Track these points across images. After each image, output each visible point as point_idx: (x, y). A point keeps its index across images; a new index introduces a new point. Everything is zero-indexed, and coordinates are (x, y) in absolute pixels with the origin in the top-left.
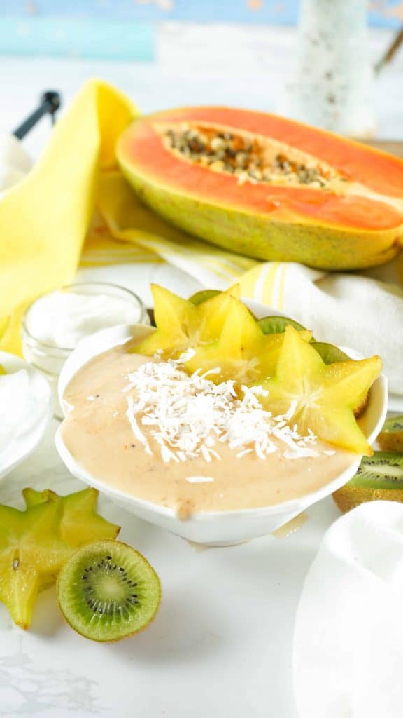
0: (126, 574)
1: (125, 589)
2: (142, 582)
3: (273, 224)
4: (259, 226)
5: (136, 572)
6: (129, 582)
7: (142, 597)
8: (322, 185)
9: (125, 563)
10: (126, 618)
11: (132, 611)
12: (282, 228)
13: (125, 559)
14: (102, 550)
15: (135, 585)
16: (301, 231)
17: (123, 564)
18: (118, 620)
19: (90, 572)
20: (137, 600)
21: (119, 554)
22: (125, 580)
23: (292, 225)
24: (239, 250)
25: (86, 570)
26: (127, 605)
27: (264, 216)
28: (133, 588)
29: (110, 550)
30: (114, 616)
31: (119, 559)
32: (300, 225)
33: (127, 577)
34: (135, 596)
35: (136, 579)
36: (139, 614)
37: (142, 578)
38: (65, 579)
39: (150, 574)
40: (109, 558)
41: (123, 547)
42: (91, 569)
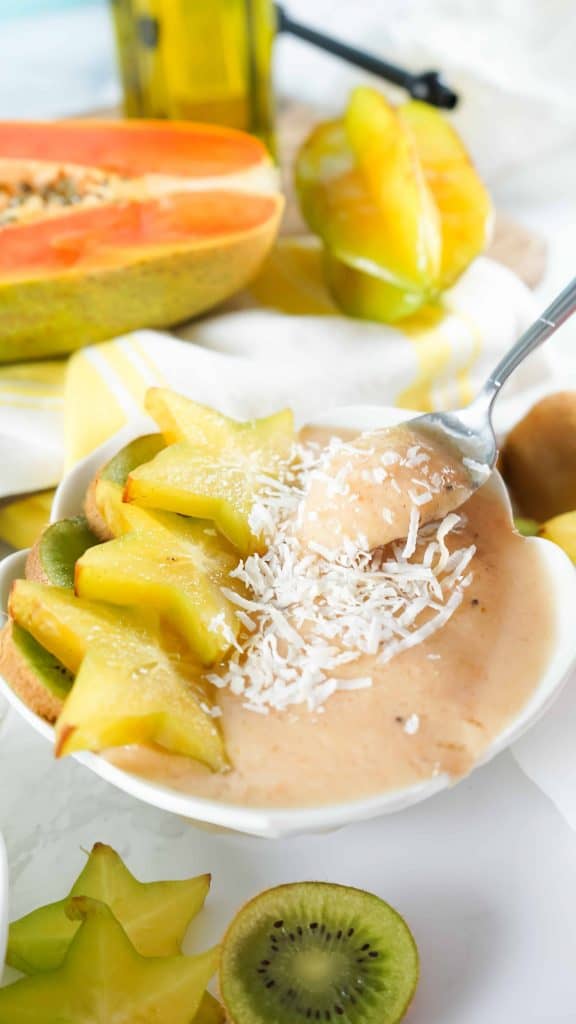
0: (323, 928)
1: (343, 951)
2: (356, 920)
3: (91, 279)
4: (64, 293)
5: (335, 913)
6: (339, 935)
7: (376, 940)
8: (100, 196)
9: (309, 913)
10: (380, 988)
11: (379, 972)
12: (109, 282)
13: (302, 906)
14: (258, 922)
15: (351, 932)
16: (145, 273)
17: (304, 916)
18: (372, 1001)
19: (269, 968)
20: (373, 949)
21: (286, 907)
22: (329, 937)
23: (128, 269)
24: (16, 354)
25: (262, 971)
26: (365, 971)
27: (75, 272)
28: (352, 938)
29: (269, 913)
30: (361, 1000)
31: (294, 916)
32: (143, 263)
33: (327, 930)
34: (366, 947)
35: (342, 923)
36: (396, 967)
37: (352, 914)
38: (241, 1011)
39: (358, 901)
40: (279, 924)
41: (285, 892)
42: (266, 963)
